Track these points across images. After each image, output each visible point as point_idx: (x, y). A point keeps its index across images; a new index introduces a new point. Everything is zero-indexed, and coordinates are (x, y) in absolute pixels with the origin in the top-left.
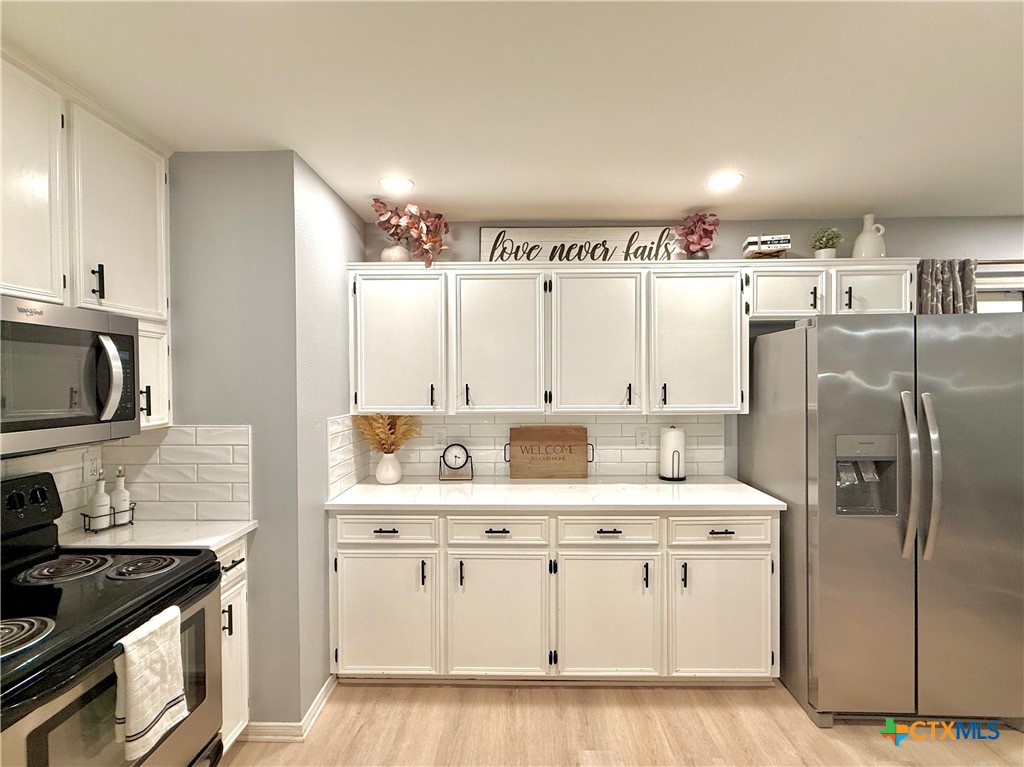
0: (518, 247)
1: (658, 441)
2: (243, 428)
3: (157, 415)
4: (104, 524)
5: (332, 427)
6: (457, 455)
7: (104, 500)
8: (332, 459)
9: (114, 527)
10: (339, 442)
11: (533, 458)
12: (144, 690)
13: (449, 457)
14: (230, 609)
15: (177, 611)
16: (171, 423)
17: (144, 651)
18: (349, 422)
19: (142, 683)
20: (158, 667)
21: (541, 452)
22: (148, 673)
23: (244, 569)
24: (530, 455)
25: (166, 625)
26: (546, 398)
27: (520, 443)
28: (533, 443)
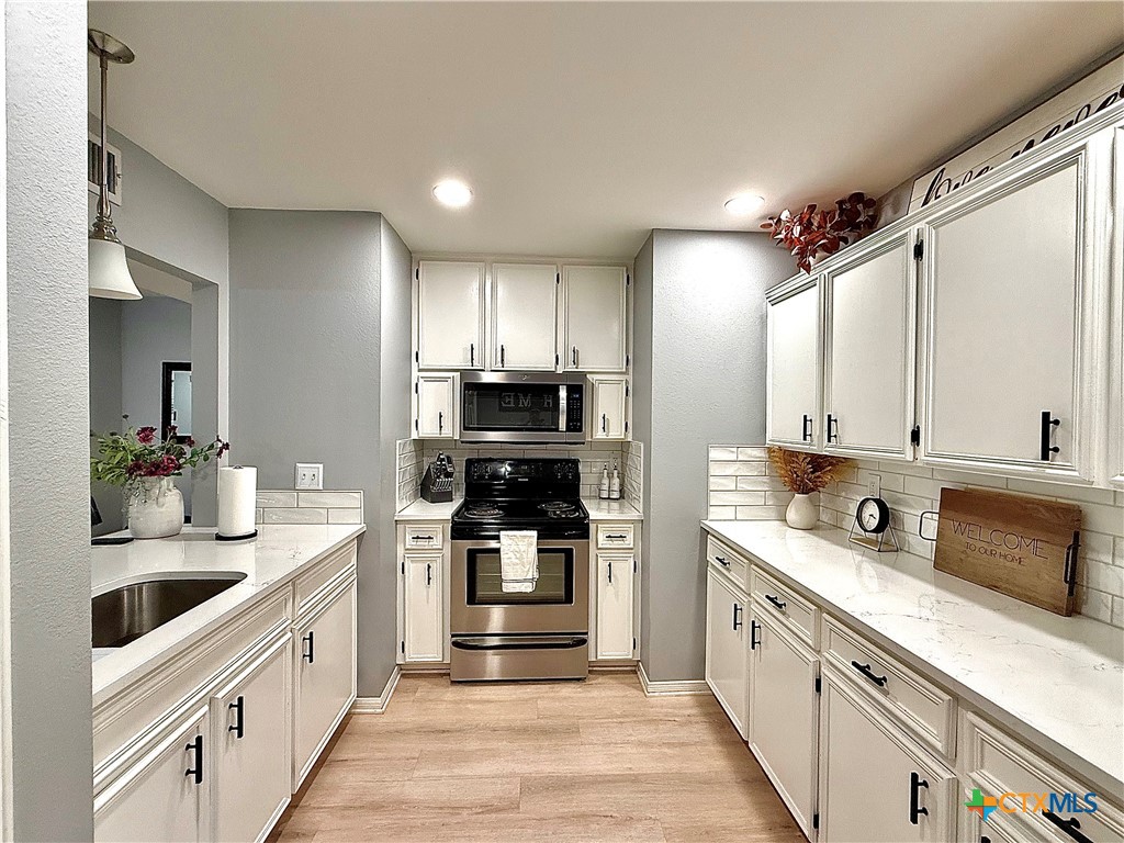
3: (616, 432)
4: (605, 495)
5: (715, 454)
6: (872, 514)
7: (606, 481)
8: (714, 483)
9: (609, 498)
10: (731, 469)
11: (968, 546)
12: (508, 561)
13: (866, 515)
14: (610, 565)
15: (535, 533)
16: (630, 440)
17: (510, 542)
18: (759, 453)
19: (507, 556)
20: (518, 555)
21: (982, 538)
22: (511, 555)
23: (631, 546)
24: (964, 538)
25: (525, 536)
26: (915, 436)
27: (951, 514)
28: (970, 519)
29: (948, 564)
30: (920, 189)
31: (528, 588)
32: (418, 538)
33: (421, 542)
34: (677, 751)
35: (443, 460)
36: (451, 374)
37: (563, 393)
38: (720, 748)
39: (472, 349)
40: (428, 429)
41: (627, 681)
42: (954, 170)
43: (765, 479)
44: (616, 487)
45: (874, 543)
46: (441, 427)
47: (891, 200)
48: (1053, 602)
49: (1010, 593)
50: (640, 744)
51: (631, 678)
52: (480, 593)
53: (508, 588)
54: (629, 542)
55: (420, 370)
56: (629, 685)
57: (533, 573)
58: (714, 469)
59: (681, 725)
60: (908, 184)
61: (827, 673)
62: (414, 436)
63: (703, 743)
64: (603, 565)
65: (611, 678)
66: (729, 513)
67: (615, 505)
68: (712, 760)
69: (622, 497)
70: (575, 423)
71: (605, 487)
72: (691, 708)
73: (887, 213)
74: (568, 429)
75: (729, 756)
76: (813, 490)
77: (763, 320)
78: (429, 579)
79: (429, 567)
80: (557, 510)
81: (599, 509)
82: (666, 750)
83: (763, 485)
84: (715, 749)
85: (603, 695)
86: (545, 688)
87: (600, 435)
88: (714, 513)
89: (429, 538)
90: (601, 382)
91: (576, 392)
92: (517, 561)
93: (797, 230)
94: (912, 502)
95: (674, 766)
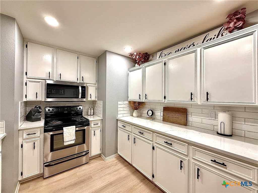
0: (166, 54)
1: (216, 117)
2: (101, 101)
3: (93, 98)
4: (89, 114)
5: (119, 103)
6: (150, 113)
7: (90, 111)
8: (119, 109)
9: (90, 115)
10: (122, 106)
11: (169, 117)
12: (66, 136)
13: (149, 113)
14: (94, 131)
15: (75, 126)
16: (97, 100)
17: (67, 130)
18: (127, 102)
19: (65, 135)
20: (69, 134)
21: (171, 115)
22: (67, 134)
23: (100, 126)
24: (168, 115)
25: (72, 128)
26: (165, 98)
27: (165, 111)
28: (169, 112)
29: (165, 120)
30: (158, 54)
31: (73, 142)
32: (29, 134)
33: (30, 136)
34: (117, 172)
35: (38, 108)
36: (41, 81)
37: (80, 88)
38: (125, 168)
39: (49, 73)
40: (31, 97)
41: (99, 159)
42: (165, 52)
43: (128, 108)
44: (92, 112)
45: (151, 118)
46: (37, 97)
47: (151, 55)
48: (184, 124)
49: (177, 124)
50: (108, 174)
51: (100, 158)
52: (55, 147)
53: (66, 144)
54: (99, 125)
55: (27, 78)
56: (99, 160)
57: (74, 137)
58: (119, 106)
59: (116, 165)
60: (156, 52)
61: (155, 145)
62: (25, 100)
63: (121, 168)
64: (93, 132)
65: (95, 160)
66: (122, 115)
67: (92, 116)
68: (125, 171)
69: (94, 114)
70: (84, 96)
71: (89, 112)
72: (116, 161)
73: (151, 58)
74: (82, 98)
75: (128, 169)
76: (138, 109)
77: (128, 75)
78: (34, 147)
79: (34, 143)
80: (78, 119)
81: (90, 118)
82: (114, 173)
83: (128, 109)
84: (124, 168)
85: (94, 165)
86: (77, 169)
87: (89, 99)
88: (119, 116)
89: (34, 134)
90: (90, 86)
91: (84, 88)
92: (69, 135)
93: (138, 57)
94: (157, 110)
95: (118, 176)
